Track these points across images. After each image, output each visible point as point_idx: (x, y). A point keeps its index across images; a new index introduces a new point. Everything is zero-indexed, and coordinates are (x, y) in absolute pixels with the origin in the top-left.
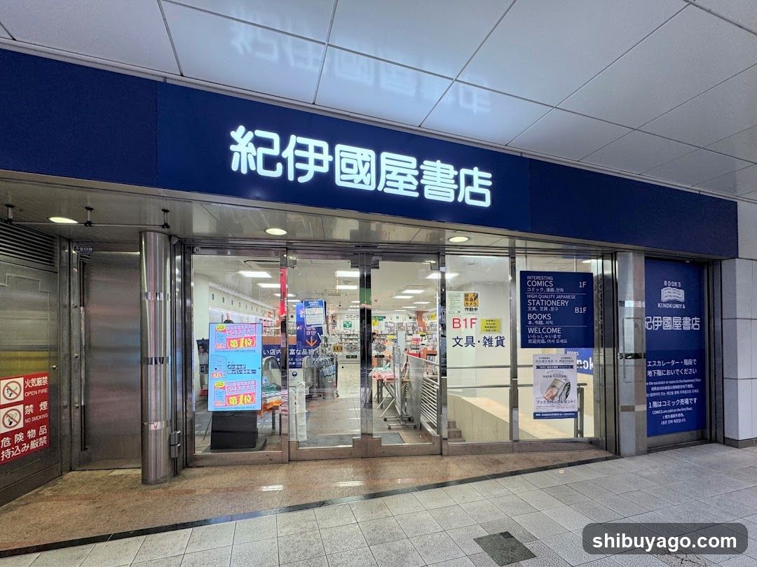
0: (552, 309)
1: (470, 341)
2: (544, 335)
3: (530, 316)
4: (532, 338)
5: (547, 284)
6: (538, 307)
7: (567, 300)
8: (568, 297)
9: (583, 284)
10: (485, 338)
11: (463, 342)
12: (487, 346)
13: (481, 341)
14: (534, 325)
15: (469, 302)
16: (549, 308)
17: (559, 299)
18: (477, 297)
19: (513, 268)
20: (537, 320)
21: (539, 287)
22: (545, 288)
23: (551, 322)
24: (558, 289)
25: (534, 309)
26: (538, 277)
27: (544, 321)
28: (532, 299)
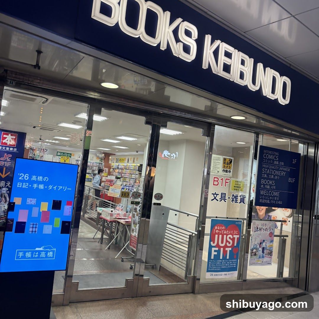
0: (276, 177)
1: (223, 197)
2: (269, 196)
3: (263, 181)
4: (262, 199)
5: (275, 158)
6: (268, 175)
7: (285, 171)
8: (285, 169)
9: (294, 161)
10: (233, 195)
11: (218, 197)
12: (234, 202)
13: (231, 198)
14: (264, 189)
15: (226, 165)
16: (274, 176)
17: (281, 170)
18: (231, 162)
19: (257, 142)
20: (267, 184)
21: (270, 160)
22: (273, 160)
23: (274, 187)
24: (281, 163)
25: (266, 176)
26: (270, 152)
27: (271, 186)
28: (265, 168)
